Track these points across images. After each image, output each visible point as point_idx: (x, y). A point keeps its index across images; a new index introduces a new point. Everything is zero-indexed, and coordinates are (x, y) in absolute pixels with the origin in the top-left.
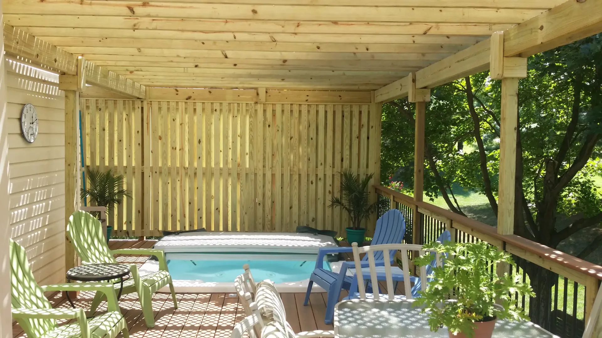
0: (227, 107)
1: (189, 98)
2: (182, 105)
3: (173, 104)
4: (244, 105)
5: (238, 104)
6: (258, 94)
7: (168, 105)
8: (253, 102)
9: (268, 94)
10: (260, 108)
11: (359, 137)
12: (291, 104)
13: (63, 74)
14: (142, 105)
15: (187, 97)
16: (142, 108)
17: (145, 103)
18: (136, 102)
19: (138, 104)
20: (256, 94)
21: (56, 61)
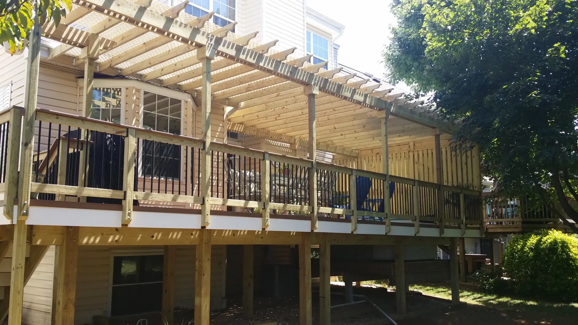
0: (395, 156)
1: (378, 154)
2: (374, 158)
3: (370, 158)
4: (403, 153)
5: (400, 153)
6: (409, 147)
7: (369, 158)
8: (407, 151)
9: (415, 146)
10: (411, 154)
11: (466, 164)
12: (427, 150)
13: (291, 144)
14: (358, 160)
15: (376, 153)
16: (358, 162)
17: (359, 159)
18: (355, 159)
19: (356, 159)
20: (408, 147)
21: (281, 139)
